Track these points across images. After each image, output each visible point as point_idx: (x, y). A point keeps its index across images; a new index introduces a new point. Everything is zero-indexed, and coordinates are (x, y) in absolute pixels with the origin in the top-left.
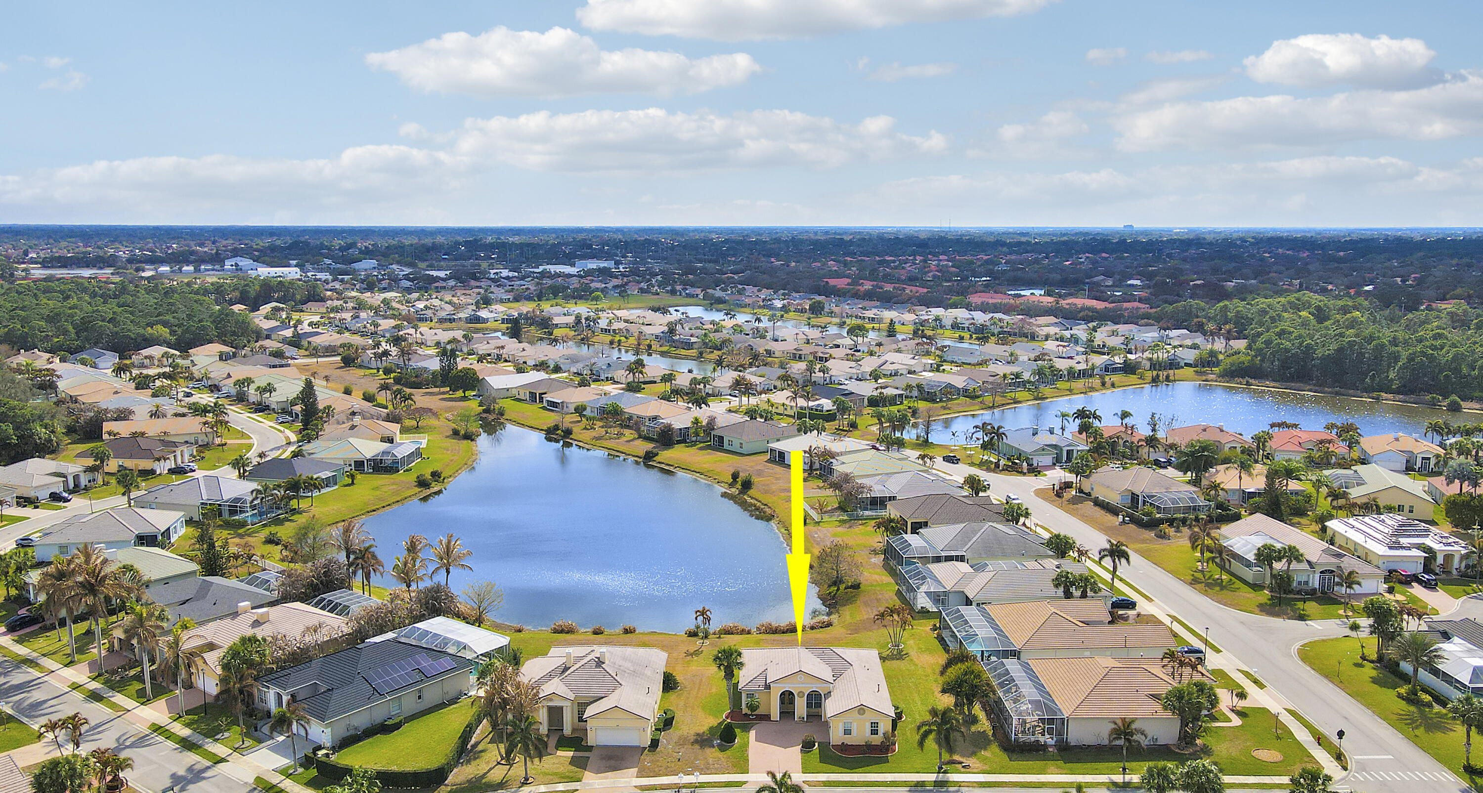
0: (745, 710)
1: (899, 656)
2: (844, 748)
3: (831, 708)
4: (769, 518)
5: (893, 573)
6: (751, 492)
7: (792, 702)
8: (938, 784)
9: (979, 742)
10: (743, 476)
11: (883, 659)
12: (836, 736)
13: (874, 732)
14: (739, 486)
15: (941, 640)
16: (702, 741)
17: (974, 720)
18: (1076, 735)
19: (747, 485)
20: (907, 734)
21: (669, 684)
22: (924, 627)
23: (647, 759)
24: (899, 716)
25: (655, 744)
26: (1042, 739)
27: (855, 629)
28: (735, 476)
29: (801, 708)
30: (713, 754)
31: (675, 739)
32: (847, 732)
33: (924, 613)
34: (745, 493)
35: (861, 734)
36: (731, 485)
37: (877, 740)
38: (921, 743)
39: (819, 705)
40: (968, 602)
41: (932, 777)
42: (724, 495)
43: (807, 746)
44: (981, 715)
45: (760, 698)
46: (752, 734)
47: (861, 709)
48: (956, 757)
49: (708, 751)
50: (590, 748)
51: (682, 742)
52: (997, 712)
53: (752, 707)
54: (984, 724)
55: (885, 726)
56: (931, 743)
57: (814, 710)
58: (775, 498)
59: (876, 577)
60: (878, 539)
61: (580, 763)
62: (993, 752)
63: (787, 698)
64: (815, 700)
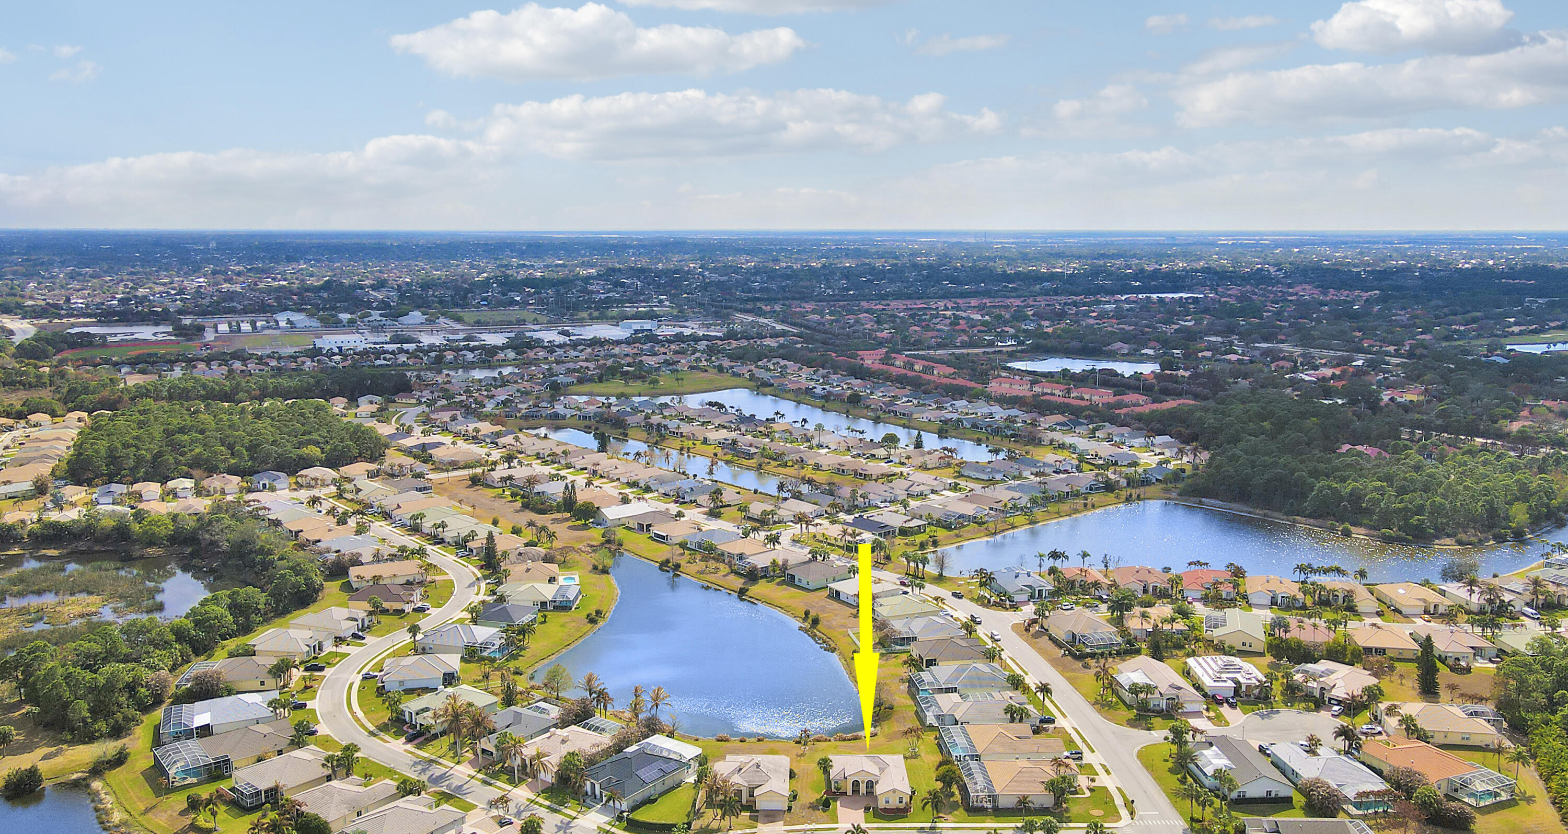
0: (834, 790)
1: (915, 756)
2: (885, 810)
3: (879, 790)
4: (833, 650)
5: (913, 697)
6: (819, 627)
7: (858, 785)
8: (931, 828)
9: (954, 806)
10: (813, 614)
11: (906, 758)
12: (882, 804)
13: (901, 802)
14: (810, 620)
15: (939, 745)
16: (813, 807)
17: (953, 794)
18: (1002, 803)
19: (816, 622)
20: (917, 803)
21: (792, 775)
22: (930, 737)
23: (787, 817)
24: (913, 793)
25: (790, 809)
26: (985, 805)
27: (891, 738)
28: (807, 613)
29: (863, 789)
30: (820, 813)
31: (799, 806)
32: (887, 802)
33: (931, 727)
34: (815, 628)
35: (894, 803)
36: (805, 620)
37: (902, 806)
38: (923, 808)
39: (872, 787)
40: (956, 723)
41: (929, 825)
42: (800, 628)
43: (867, 809)
44: (957, 792)
45: (841, 784)
46: (838, 802)
47: (894, 791)
48: (941, 815)
49: (817, 812)
50: (758, 811)
51: (803, 807)
52: (964, 789)
53: (838, 789)
54: (958, 797)
55: (906, 799)
56: (929, 807)
57: (869, 790)
58: (836, 633)
59: (903, 700)
60: (904, 672)
61: (754, 819)
62: (961, 812)
63: (856, 784)
64: (870, 785)
